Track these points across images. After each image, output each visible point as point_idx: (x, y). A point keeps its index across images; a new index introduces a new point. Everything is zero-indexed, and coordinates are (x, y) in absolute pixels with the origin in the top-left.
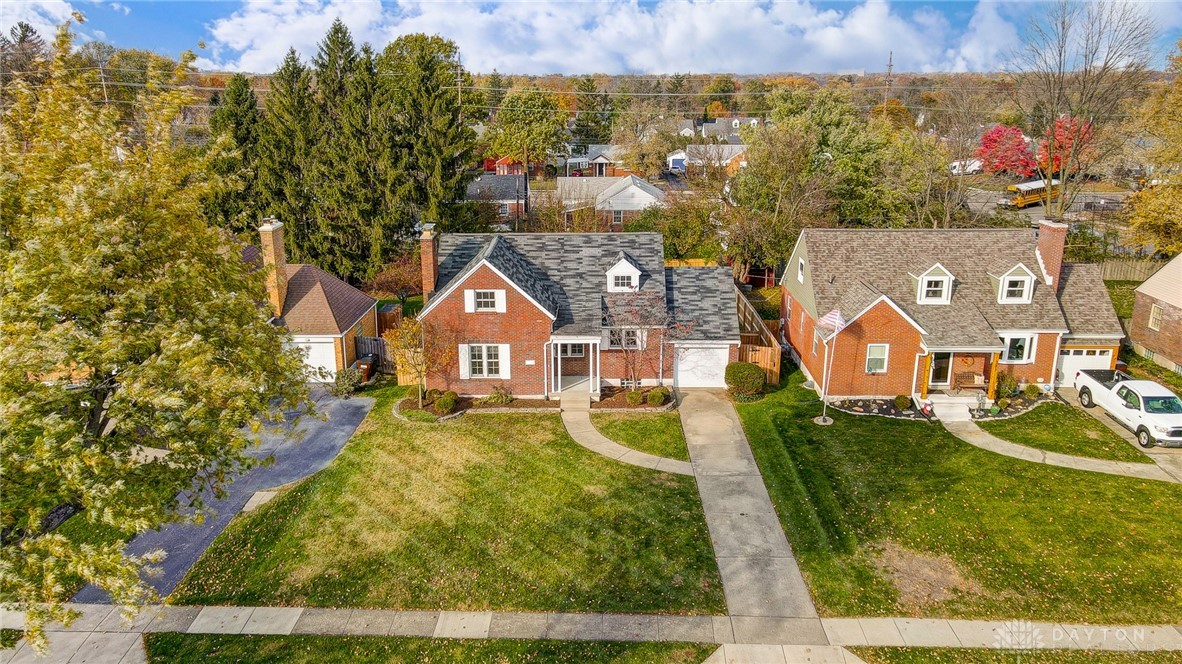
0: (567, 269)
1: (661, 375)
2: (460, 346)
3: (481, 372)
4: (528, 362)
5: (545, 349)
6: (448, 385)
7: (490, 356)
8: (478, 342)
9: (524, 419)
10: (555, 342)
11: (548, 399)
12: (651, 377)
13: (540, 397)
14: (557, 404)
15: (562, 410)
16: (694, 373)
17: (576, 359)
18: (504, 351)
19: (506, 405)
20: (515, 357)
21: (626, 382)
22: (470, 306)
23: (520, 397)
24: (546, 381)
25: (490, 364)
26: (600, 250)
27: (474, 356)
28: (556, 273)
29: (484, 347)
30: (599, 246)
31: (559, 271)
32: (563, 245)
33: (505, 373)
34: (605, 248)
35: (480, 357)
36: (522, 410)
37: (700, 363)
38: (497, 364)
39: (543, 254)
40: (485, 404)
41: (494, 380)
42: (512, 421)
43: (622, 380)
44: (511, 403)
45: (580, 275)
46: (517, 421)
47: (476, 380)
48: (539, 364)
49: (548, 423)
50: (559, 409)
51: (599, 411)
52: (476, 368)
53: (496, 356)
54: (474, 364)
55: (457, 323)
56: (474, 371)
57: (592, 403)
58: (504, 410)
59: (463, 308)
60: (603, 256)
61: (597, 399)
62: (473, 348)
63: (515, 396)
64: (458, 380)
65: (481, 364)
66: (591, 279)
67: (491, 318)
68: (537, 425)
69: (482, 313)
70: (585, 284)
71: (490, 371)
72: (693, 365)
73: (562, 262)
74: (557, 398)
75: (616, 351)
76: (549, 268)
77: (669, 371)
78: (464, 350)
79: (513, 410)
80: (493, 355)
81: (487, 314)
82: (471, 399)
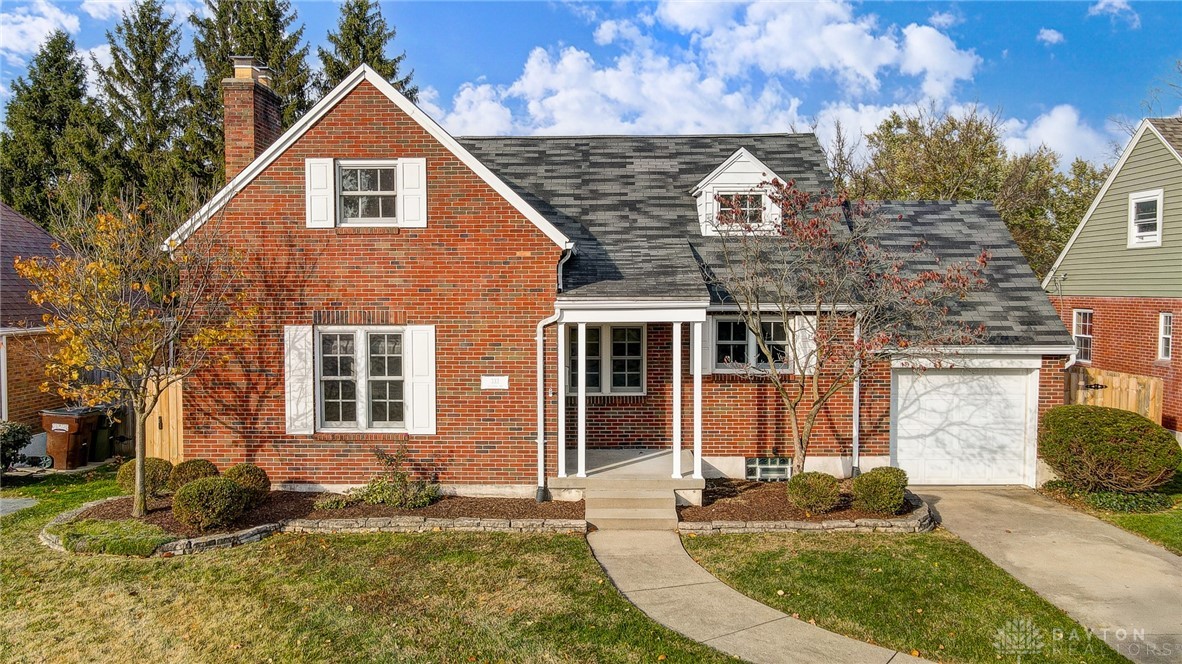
0: (596, 195)
1: (855, 445)
2: (290, 331)
3: (350, 414)
4: (488, 383)
5: (539, 339)
6: (251, 453)
7: (376, 366)
8: (341, 320)
9: (465, 547)
10: (570, 317)
11: (545, 494)
12: (827, 452)
13: (524, 491)
14: (576, 509)
15: (591, 528)
16: (941, 443)
17: (624, 401)
18: (419, 345)
19: (416, 509)
20: (449, 366)
21: (758, 467)
22: (320, 211)
23: (464, 491)
24: (540, 440)
25: (377, 389)
26: (674, 162)
27: (329, 366)
28: (571, 201)
29: (361, 335)
30: (671, 156)
31: (577, 197)
32: (586, 154)
33: (420, 416)
34: (688, 159)
35: (347, 366)
36: (464, 525)
37: (956, 417)
38: (397, 388)
39: (541, 170)
40: (352, 507)
41: (386, 438)
42: (419, 551)
43: (749, 461)
44: (434, 504)
45: (632, 206)
46: (442, 551)
47: (334, 437)
48: (522, 389)
49: (547, 559)
50: (581, 524)
51: (708, 529)
52: (335, 400)
53: (396, 366)
54: (330, 389)
55: (283, 260)
56: (331, 413)
57: (680, 508)
58: (408, 525)
59: (301, 214)
60: (682, 171)
61: (695, 498)
62: (328, 341)
63: (446, 489)
64: (280, 437)
65: (350, 389)
66: (656, 211)
67: (382, 245)
68: (507, 564)
69: (356, 233)
70: (642, 221)
71: (377, 413)
72: (937, 421)
73: (586, 182)
74: (574, 496)
75: (733, 379)
76: (554, 194)
77: (877, 433)
78: (299, 344)
79: (434, 525)
80: (386, 362)
81: (372, 233)
82: (314, 495)
